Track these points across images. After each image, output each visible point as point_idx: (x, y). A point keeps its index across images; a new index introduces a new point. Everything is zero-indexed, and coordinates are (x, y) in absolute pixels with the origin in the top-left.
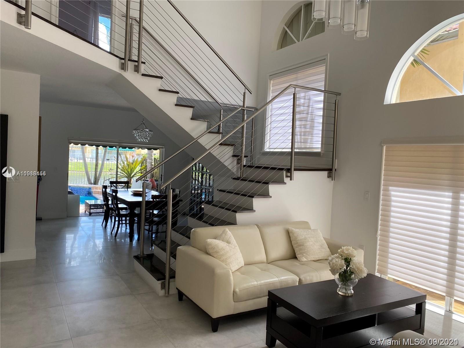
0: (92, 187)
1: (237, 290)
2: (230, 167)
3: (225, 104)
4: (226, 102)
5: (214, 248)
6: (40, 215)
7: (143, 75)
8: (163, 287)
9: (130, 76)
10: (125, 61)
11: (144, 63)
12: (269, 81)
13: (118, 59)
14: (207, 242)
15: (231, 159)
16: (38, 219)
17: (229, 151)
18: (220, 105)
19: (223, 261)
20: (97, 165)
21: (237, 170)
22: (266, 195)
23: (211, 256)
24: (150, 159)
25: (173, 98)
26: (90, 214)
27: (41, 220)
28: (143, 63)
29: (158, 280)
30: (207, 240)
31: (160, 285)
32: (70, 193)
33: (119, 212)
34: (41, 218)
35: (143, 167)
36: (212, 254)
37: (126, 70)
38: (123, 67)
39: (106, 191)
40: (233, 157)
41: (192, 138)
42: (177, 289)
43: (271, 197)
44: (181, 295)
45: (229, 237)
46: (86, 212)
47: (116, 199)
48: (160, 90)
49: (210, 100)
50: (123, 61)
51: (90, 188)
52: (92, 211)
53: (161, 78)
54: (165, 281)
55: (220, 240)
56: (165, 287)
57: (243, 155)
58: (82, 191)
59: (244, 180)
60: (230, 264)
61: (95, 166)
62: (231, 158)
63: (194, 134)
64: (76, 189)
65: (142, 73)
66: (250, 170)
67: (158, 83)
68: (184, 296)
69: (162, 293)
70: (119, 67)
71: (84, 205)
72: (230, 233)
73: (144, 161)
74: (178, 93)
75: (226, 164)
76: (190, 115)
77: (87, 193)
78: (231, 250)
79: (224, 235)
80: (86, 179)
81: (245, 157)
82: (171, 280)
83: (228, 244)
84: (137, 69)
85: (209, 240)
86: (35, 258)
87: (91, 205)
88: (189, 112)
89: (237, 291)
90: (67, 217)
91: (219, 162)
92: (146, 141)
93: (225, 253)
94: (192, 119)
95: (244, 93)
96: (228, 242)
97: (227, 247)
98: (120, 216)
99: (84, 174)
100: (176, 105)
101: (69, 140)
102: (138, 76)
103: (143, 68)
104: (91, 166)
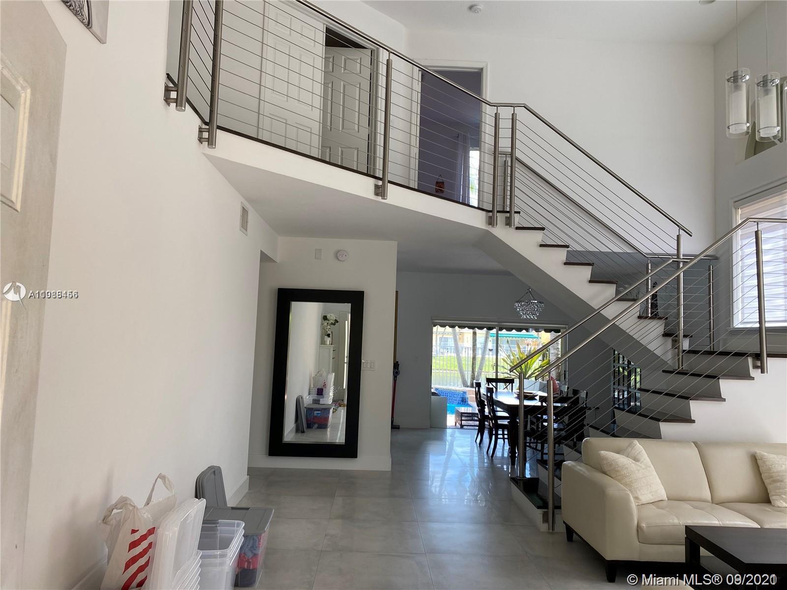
0: (468, 390)
1: (644, 525)
2: (658, 352)
3: (655, 254)
4: (657, 250)
5: (611, 465)
6: (396, 423)
7: (517, 228)
8: (545, 519)
9: (501, 232)
10: (493, 214)
11: (519, 213)
12: (734, 210)
13: (484, 213)
14: (599, 454)
15: (661, 340)
16: (394, 427)
17: (656, 328)
18: (647, 257)
19: (626, 485)
20: (474, 358)
21: (673, 358)
22: (715, 396)
23: (607, 475)
24: (554, 349)
25: (562, 254)
26: (462, 426)
27: (399, 428)
28: (516, 212)
29: (539, 508)
30: (600, 452)
31: (541, 516)
32: (434, 394)
33: (496, 422)
34: (399, 426)
35: (545, 361)
36: (608, 473)
37: (494, 225)
38: (491, 222)
39: (479, 390)
40: (664, 337)
41: (592, 310)
42: (564, 522)
43: (724, 400)
44: (570, 532)
45: (638, 452)
46: (457, 424)
47: (493, 403)
48: (541, 246)
49: (628, 250)
50: (491, 214)
51: (465, 393)
52: (464, 423)
53: (543, 229)
54: (547, 512)
55: (623, 455)
56: (548, 520)
57: (681, 333)
58: (454, 397)
59: (683, 373)
60: (638, 491)
61: (471, 360)
62: (661, 338)
63: (595, 304)
64: (446, 393)
65: (515, 227)
66: (694, 357)
67: (538, 237)
68: (574, 534)
69: (544, 527)
70: (486, 222)
71: (454, 416)
72: (641, 447)
73: (547, 352)
74: (567, 247)
75: (651, 347)
76: (589, 276)
77: (461, 399)
78: (639, 470)
79: (630, 449)
80: (460, 380)
81: (685, 336)
82: (556, 511)
83: (634, 462)
84: (508, 222)
85: (603, 452)
86: (390, 470)
87: (462, 414)
88: (586, 272)
89: (643, 527)
90: (431, 427)
91: (638, 344)
92: (534, 317)
93: (629, 473)
94: (590, 282)
95: (678, 237)
96: (636, 460)
97: (633, 465)
98: (498, 427)
99: (456, 375)
100: (566, 264)
101: (432, 320)
102: (512, 231)
103: (517, 220)
104: (467, 362)
